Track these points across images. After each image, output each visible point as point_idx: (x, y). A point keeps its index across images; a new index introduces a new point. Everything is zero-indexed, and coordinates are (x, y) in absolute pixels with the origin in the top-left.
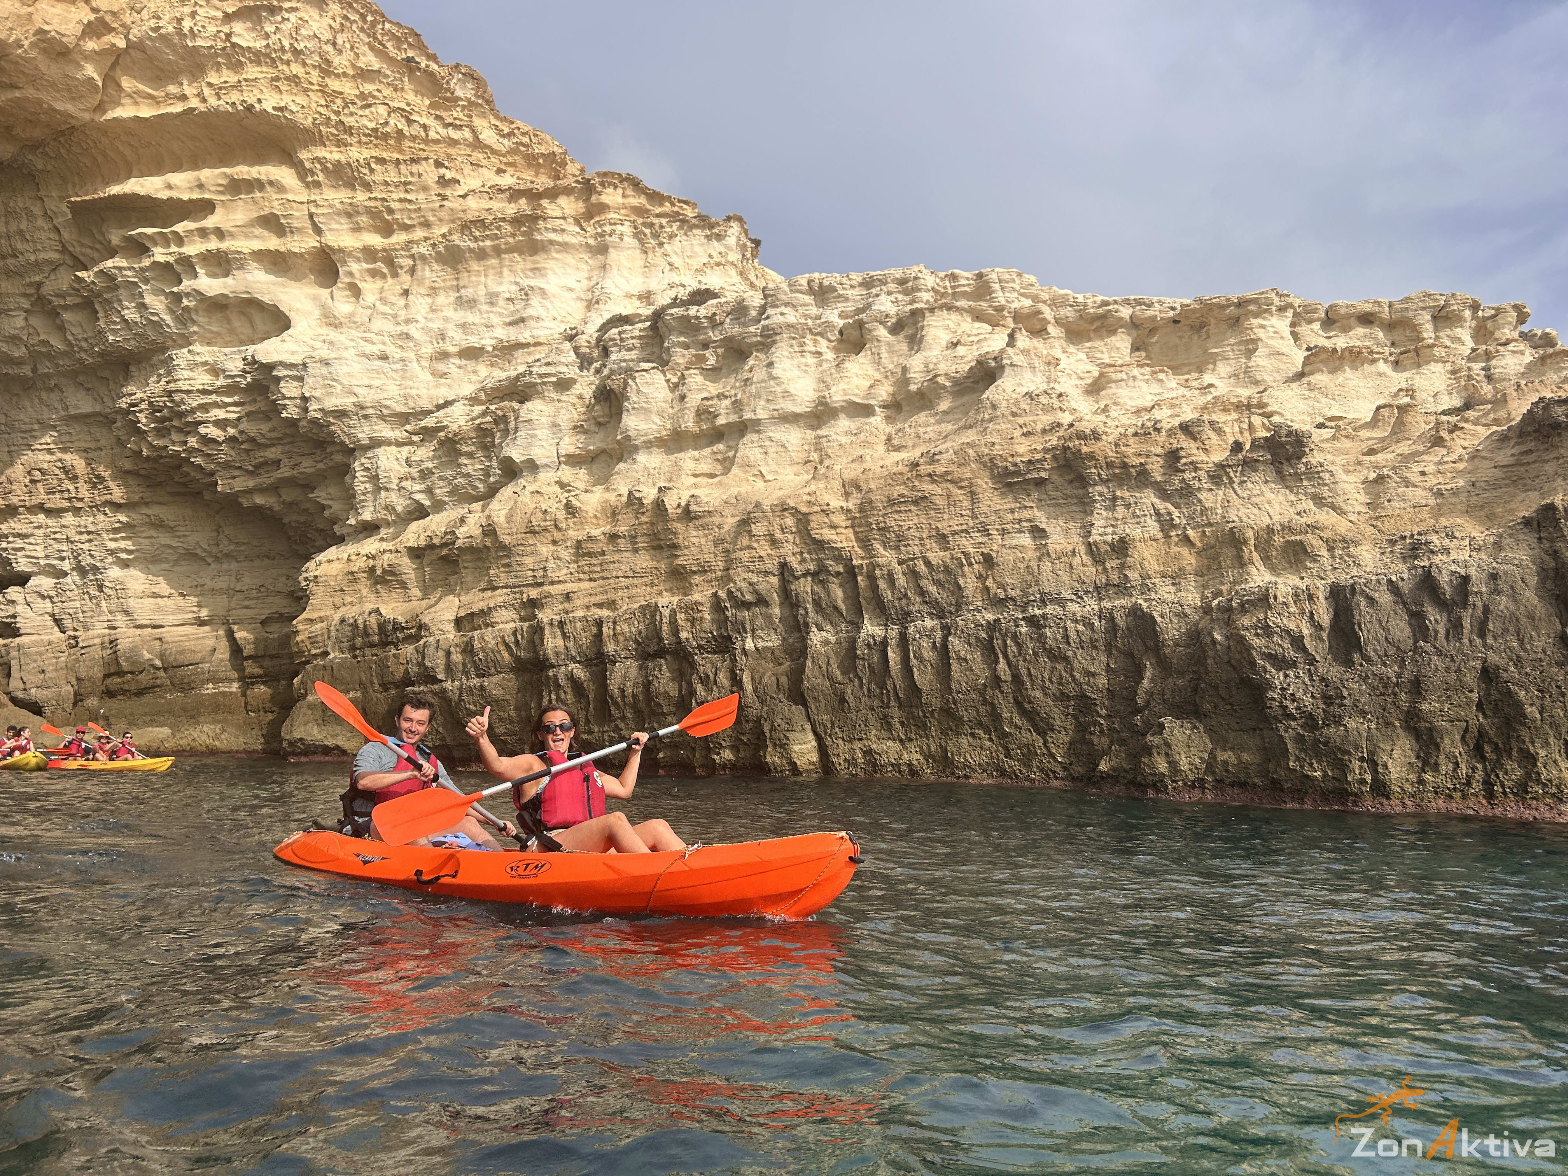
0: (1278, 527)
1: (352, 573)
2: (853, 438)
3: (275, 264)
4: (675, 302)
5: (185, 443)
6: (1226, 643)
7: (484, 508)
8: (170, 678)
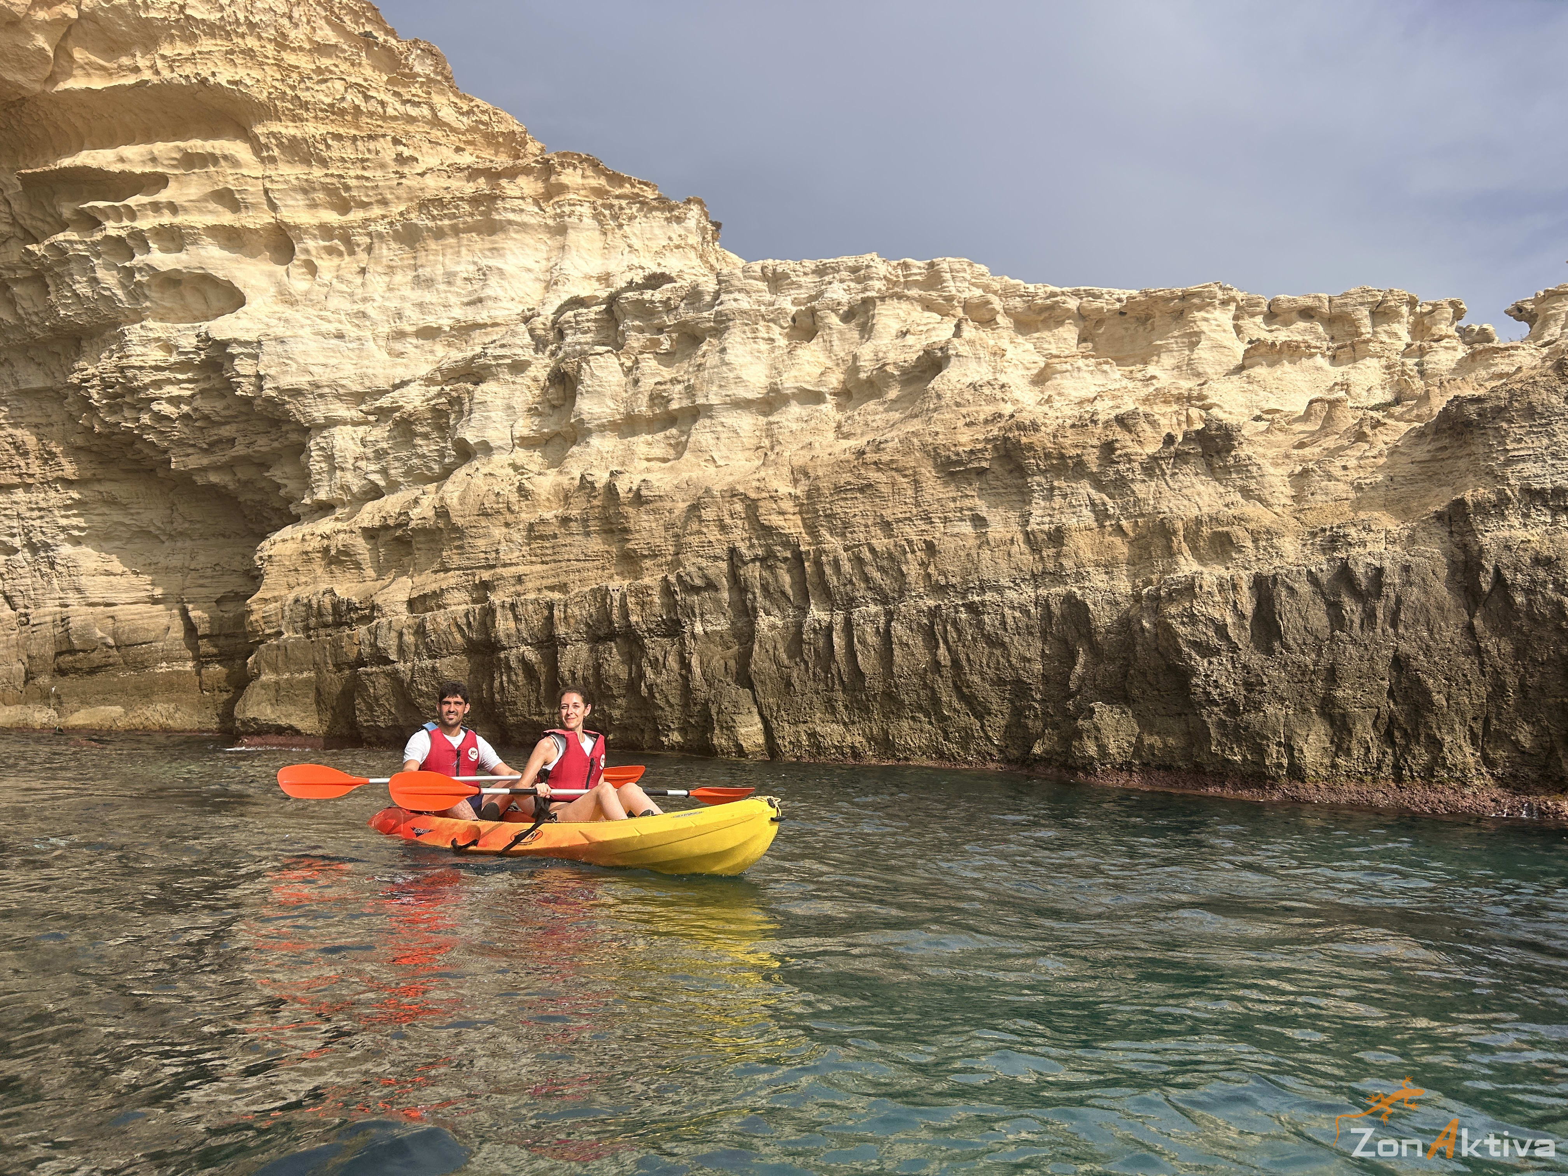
0: (1206, 518)
1: (306, 553)
2: (804, 425)
3: (229, 240)
4: (631, 286)
5: (138, 420)
6: (1153, 631)
7: (438, 489)
8: (123, 657)
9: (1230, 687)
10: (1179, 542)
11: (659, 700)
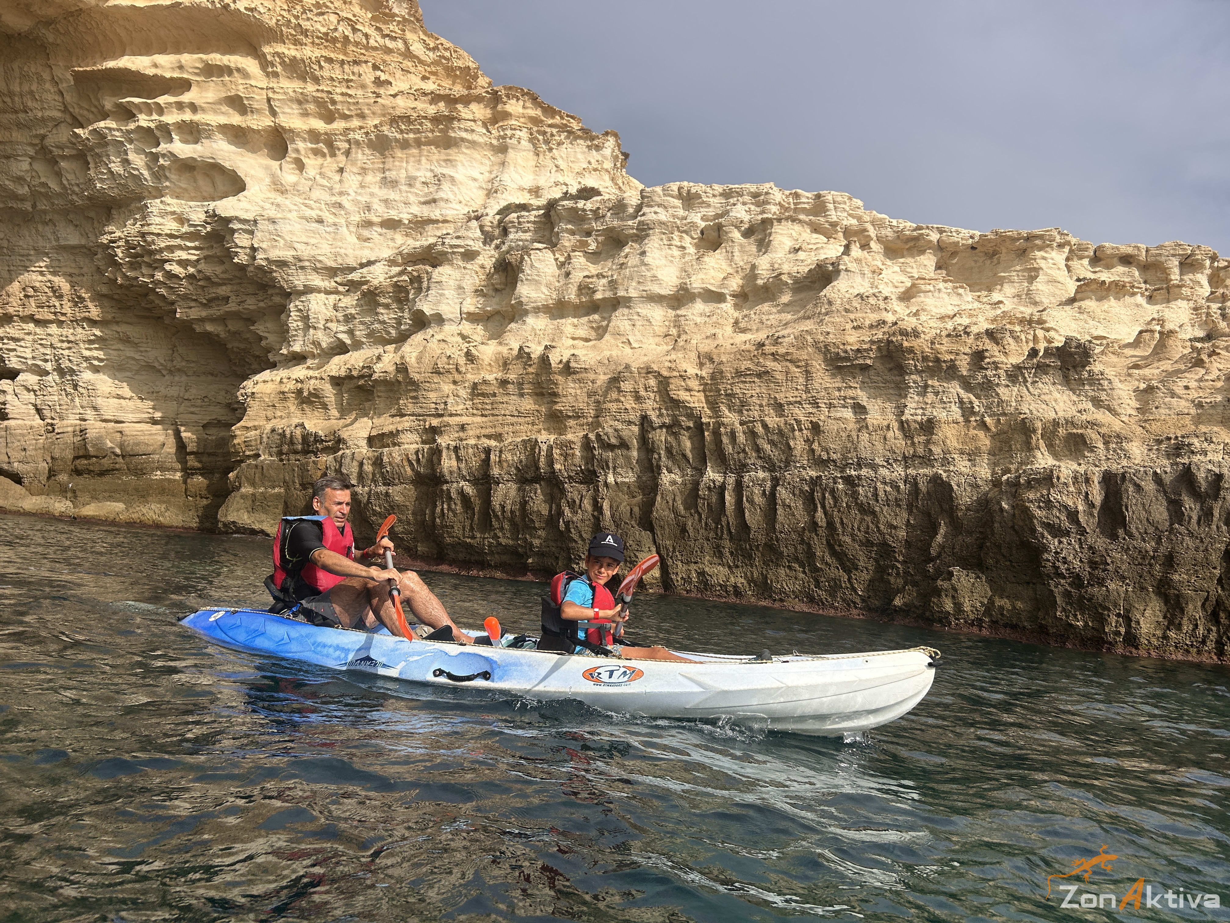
0: (1062, 421)
1: (283, 393)
2: (707, 319)
3: (236, 136)
4: (566, 196)
5: (153, 276)
6: (1011, 512)
7: (397, 349)
8: (127, 464)
9: (1077, 563)
10: (1037, 439)
11: (574, 535)
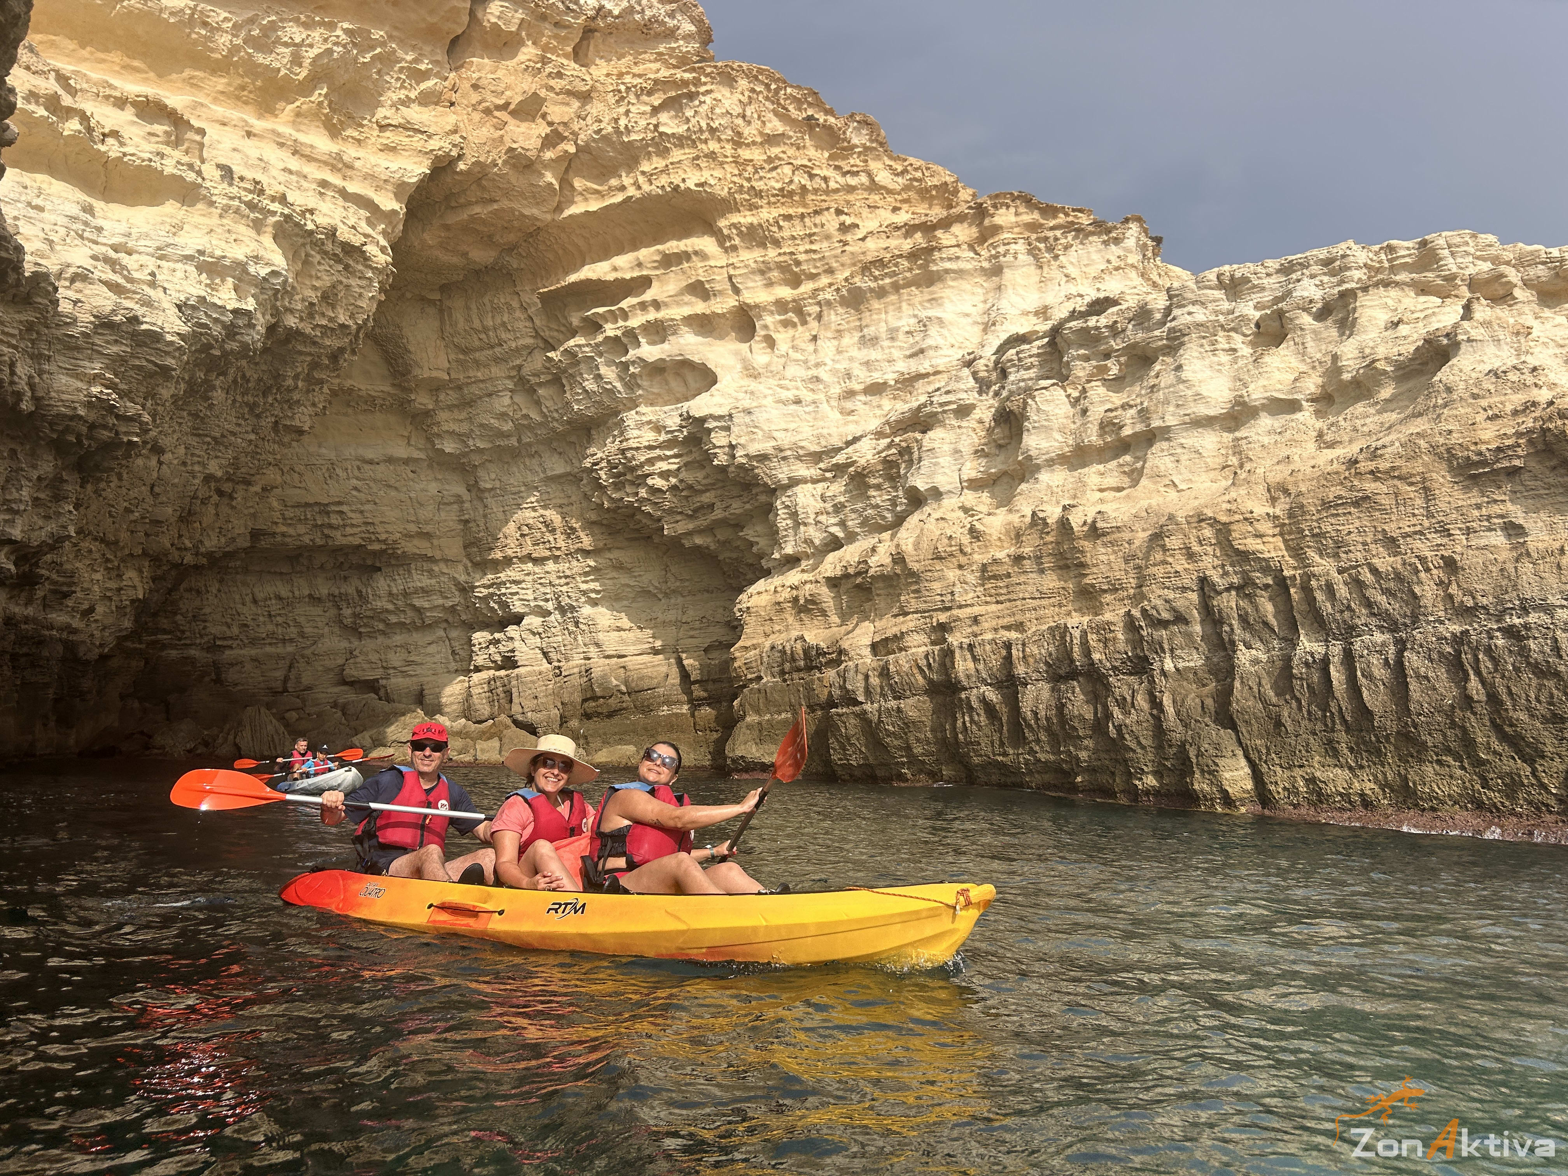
1: (779, 603)
2: (1278, 437)
3: (701, 326)
4: (1074, 315)
5: (637, 494)
7: (893, 536)
8: (632, 702)
11: (1130, 742)
